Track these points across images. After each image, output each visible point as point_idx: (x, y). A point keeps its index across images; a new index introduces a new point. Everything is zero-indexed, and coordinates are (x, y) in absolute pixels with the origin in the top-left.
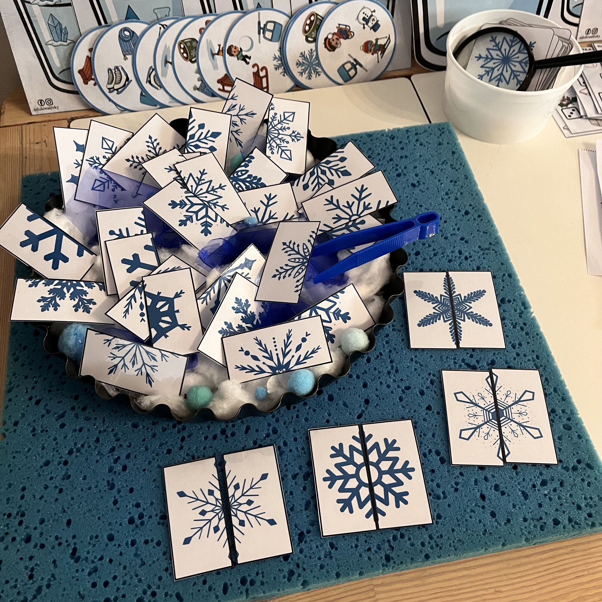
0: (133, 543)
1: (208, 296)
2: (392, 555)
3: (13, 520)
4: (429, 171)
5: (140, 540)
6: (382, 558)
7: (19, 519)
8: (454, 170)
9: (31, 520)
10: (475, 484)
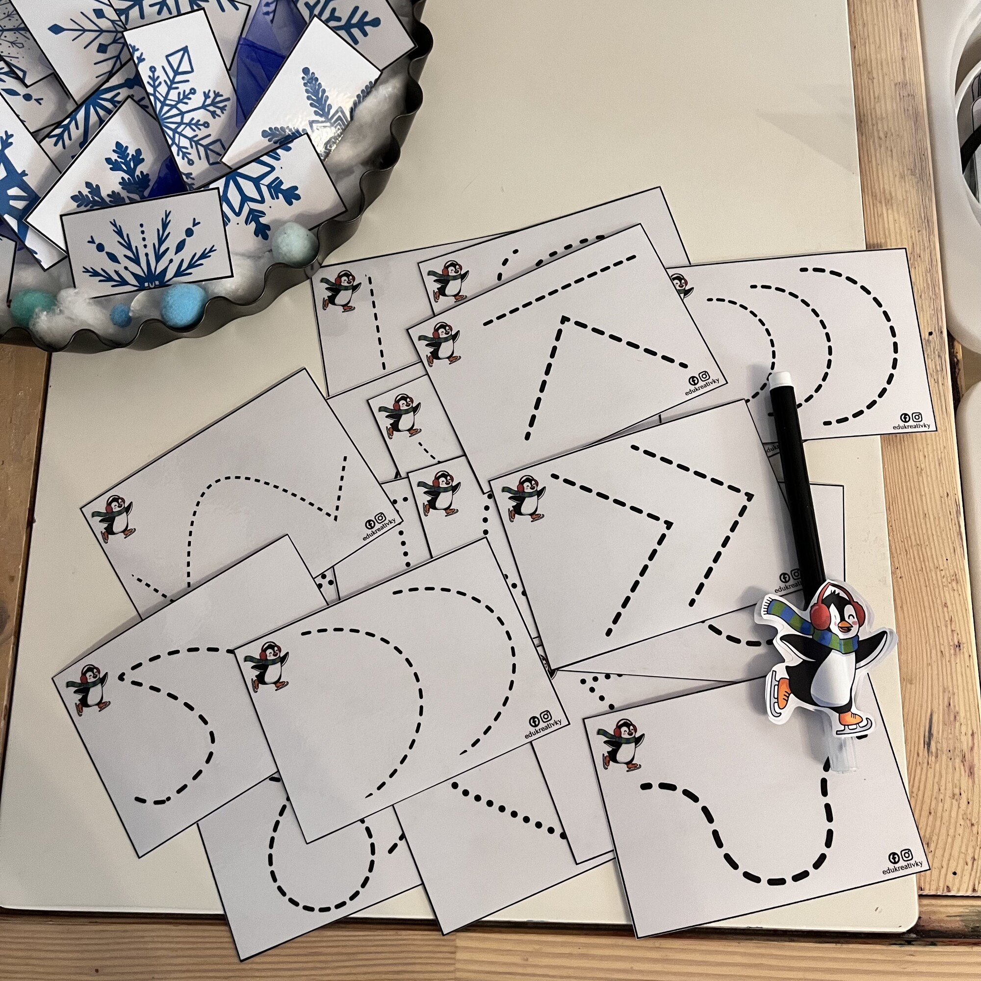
1: (66, 133)
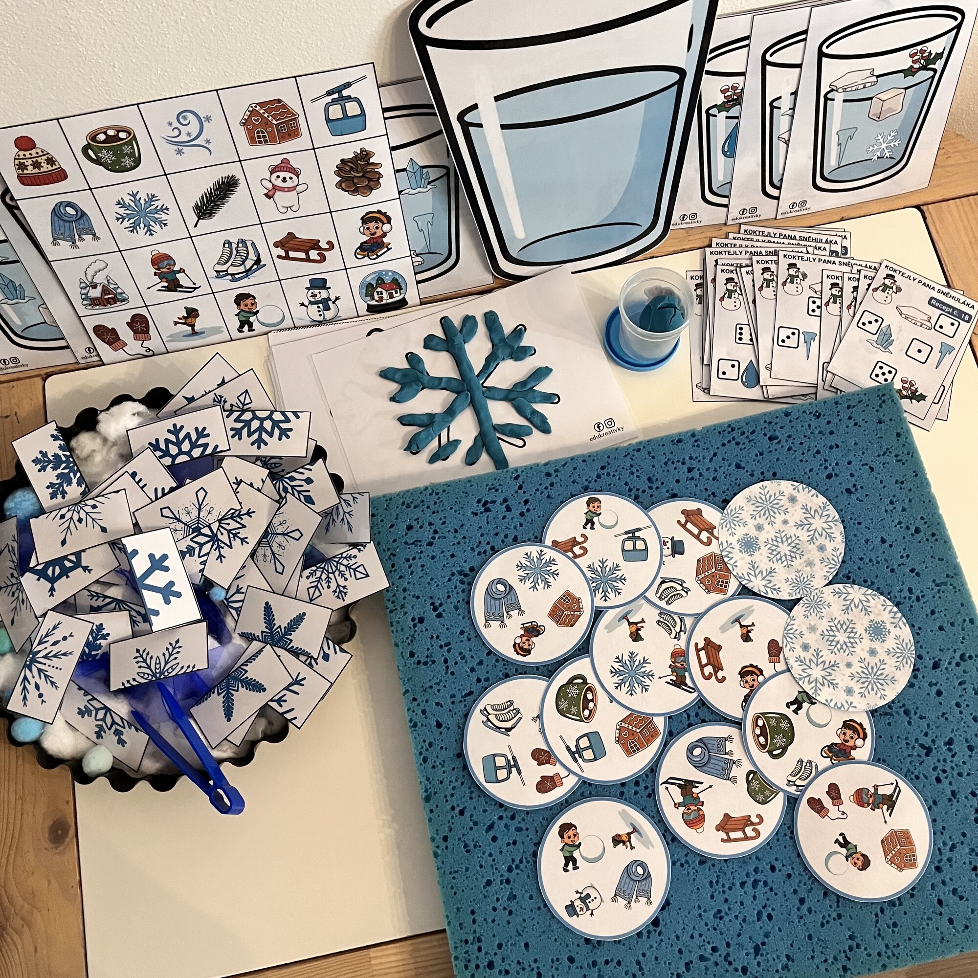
0: (594, 963)
2: (849, 966)
3: (471, 946)
4: (867, 467)
5: (601, 961)
6: (838, 969)
7: (477, 945)
8: (900, 464)
9: (490, 945)
10: (932, 889)
